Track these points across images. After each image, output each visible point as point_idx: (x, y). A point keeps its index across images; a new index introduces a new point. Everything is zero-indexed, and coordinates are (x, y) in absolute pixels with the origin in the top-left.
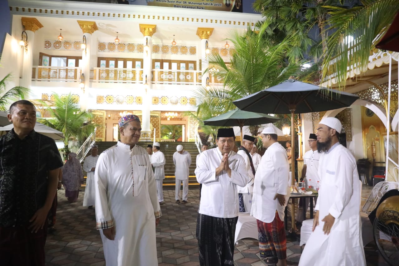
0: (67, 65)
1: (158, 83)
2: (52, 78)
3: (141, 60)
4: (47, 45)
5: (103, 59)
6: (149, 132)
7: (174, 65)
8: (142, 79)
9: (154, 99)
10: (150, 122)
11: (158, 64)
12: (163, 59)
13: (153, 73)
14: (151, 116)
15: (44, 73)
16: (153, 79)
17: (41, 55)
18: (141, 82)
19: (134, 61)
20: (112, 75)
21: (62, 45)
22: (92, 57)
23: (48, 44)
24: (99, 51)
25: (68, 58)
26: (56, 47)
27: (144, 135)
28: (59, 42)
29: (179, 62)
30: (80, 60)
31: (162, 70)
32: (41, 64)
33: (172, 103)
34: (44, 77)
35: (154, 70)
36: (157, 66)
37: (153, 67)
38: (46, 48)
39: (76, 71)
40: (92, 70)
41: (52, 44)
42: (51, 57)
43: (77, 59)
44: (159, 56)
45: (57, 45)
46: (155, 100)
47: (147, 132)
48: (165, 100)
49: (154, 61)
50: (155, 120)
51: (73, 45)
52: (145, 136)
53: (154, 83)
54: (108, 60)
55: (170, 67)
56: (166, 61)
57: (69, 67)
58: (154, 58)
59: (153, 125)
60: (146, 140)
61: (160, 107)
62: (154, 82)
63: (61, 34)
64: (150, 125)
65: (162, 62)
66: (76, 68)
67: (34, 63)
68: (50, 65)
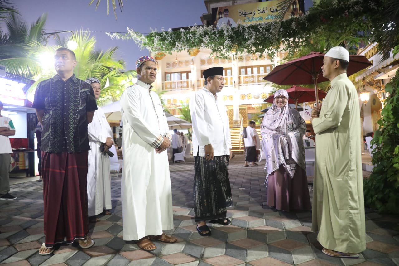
0: (181, 79)
1: (244, 85)
2: (173, 88)
3: (231, 69)
4: (168, 66)
6: (239, 120)
7: (255, 70)
8: (232, 83)
9: (242, 96)
10: (240, 113)
11: (243, 70)
12: (247, 65)
13: (239, 78)
14: (240, 109)
15: (168, 86)
16: (240, 82)
17: (166, 73)
18: (232, 85)
19: (226, 69)
21: (177, 64)
22: (197, 70)
23: (168, 64)
24: (201, 66)
25: (182, 73)
26: (173, 66)
27: (235, 123)
28: (174, 63)
29: (259, 67)
30: (189, 74)
31: (246, 75)
32: (166, 80)
33: (255, 98)
34: (168, 88)
35: (240, 76)
36: (243, 71)
37: (240, 73)
39: (187, 82)
40: (198, 81)
41: (171, 64)
42: (171, 73)
43: (187, 73)
44: (244, 64)
45: (174, 65)
46: (243, 97)
47: (238, 120)
48: (250, 96)
49: (240, 68)
50: (243, 112)
51: (184, 63)
52: (236, 124)
53: (241, 86)
55: (252, 73)
56: (249, 67)
57: (182, 80)
58: (240, 66)
59: (242, 115)
60: (237, 126)
61: (246, 102)
62: (240, 85)
63: (176, 58)
64: (240, 115)
65: (246, 68)
66: (187, 80)
67: (163, 80)
68: (171, 80)
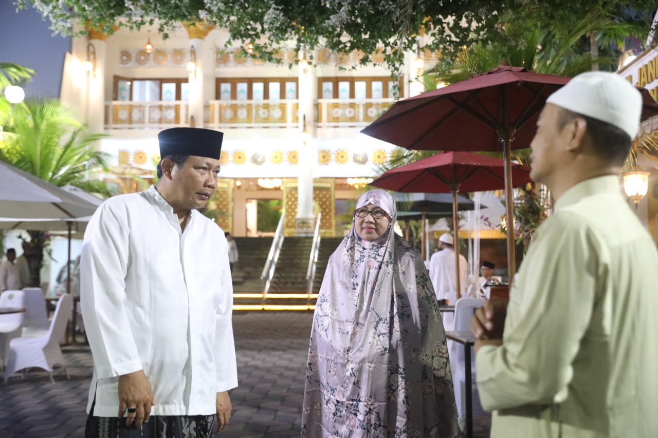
0: (161, 99)
1: (328, 127)
2: (137, 122)
3: (295, 80)
4: (125, 58)
5: (225, 80)
6: (311, 219)
7: (360, 87)
8: (296, 119)
9: (321, 155)
10: (314, 198)
11: (328, 86)
12: (339, 75)
13: (317, 106)
14: (315, 189)
15: (123, 115)
16: (318, 119)
17: (117, 79)
18: (295, 125)
19: (283, 81)
20: (242, 114)
21: (151, 56)
22: (206, 78)
23: (126, 55)
24: (218, 66)
25: (162, 81)
26: (140, 62)
27: (301, 225)
28: (143, 52)
29: (369, 81)
30: (183, 86)
31: (336, 101)
32: (115, 99)
33: (356, 161)
34: (122, 122)
35: (320, 101)
36: (328, 90)
37: (320, 95)
38: (122, 63)
39: (177, 109)
40: (207, 107)
41: (134, 56)
42: (132, 80)
43: (179, 82)
44: (331, 70)
45: (143, 58)
46: (324, 157)
47: (307, 219)
48: (342, 157)
49: (321, 80)
50: (324, 196)
51: (169, 56)
52: (303, 227)
53: (320, 127)
54: (234, 82)
55: (352, 94)
56: (344, 79)
57: (164, 103)
58: (321, 74)
59: (319, 204)
60: (306, 233)
61: (333, 170)
62: (320, 124)
63: (149, 39)
64: (314, 204)
65: (336, 81)
66: (178, 102)
67: (106, 98)
68: (131, 99)
